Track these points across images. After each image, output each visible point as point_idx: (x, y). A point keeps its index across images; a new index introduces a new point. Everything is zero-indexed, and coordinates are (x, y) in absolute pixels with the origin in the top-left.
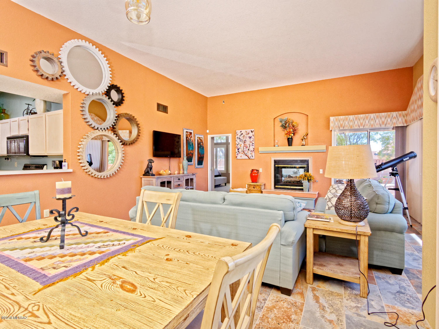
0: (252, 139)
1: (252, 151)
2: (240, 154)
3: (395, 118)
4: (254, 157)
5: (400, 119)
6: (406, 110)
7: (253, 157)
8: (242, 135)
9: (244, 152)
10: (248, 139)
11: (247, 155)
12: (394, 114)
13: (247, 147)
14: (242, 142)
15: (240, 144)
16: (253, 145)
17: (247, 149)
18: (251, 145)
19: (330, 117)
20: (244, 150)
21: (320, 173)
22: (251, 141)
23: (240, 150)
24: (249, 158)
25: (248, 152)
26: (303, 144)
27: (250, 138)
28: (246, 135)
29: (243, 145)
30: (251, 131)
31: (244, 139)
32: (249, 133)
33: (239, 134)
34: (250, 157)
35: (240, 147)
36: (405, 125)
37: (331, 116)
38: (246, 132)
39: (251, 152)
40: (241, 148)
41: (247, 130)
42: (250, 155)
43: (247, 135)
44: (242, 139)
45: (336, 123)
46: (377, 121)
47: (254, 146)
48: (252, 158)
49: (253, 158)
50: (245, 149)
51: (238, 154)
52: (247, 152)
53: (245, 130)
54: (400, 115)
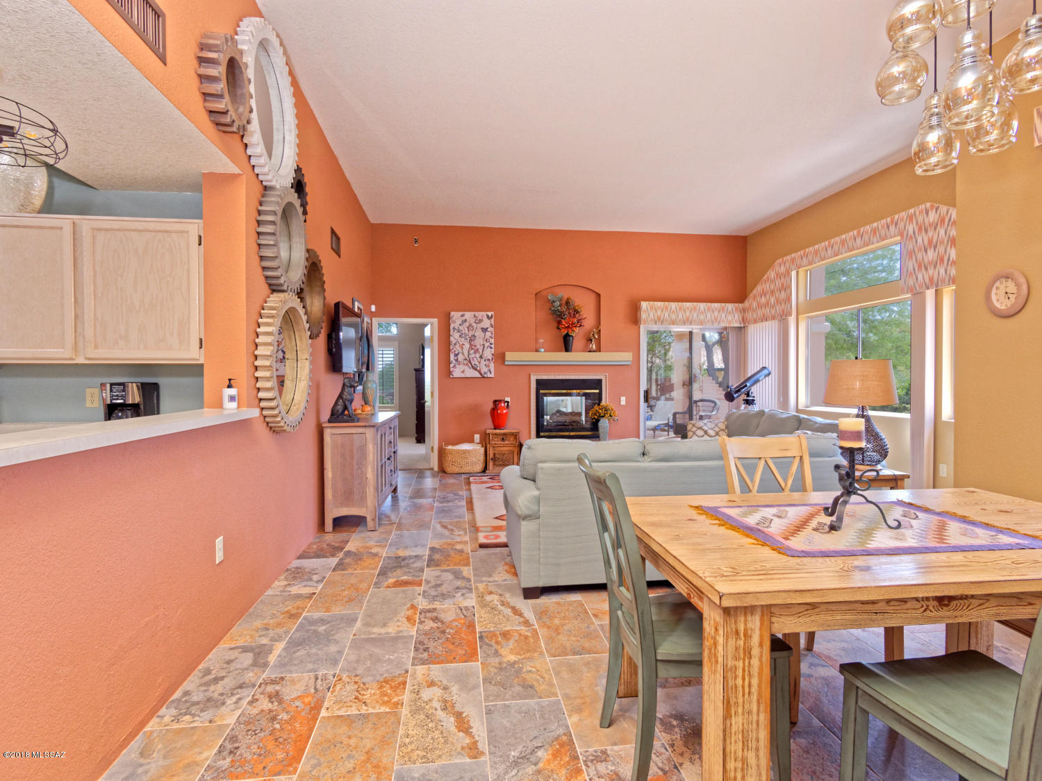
0: (488, 334)
1: (489, 360)
2: (461, 366)
3: (730, 313)
4: (493, 372)
5: (737, 316)
6: (742, 303)
7: (490, 372)
8: (467, 324)
9: (470, 362)
10: (479, 334)
11: (478, 369)
12: (730, 306)
13: (476, 351)
14: (466, 339)
15: (461, 343)
16: (493, 346)
17: (478, 355)
18: (486, 346)
19: (642, 302)
20: (471, 356)
21: (622, 404)
22: (486, 337)
23: (460, 357)
24: (481, 374)
25: (480, 363)
26: (592, 347)
27: (485, 330)
28: (475, 325)
29: (467, 346)
30: (488, 316)
31: (470, 332)
32: (481, 321)
33: (459, 322)
34: (485, 373)
35: (460, 350)
36: (742, 326)
37: (644, 301)
38: (475, 316)
39: (487, 362)
40: (463, 353)
41: (477, 314)
42: (484, 369)
43: (478, 325)
44: (467, 332)
45: (651, 315)
46: (709, 316)
47: (493, 350)
48: (489, 375)
49: (492, 375)
50: (473, 356)
51: (454, 367)
52: (477, 363)
53: (473, 313)
54: (736, 309)
